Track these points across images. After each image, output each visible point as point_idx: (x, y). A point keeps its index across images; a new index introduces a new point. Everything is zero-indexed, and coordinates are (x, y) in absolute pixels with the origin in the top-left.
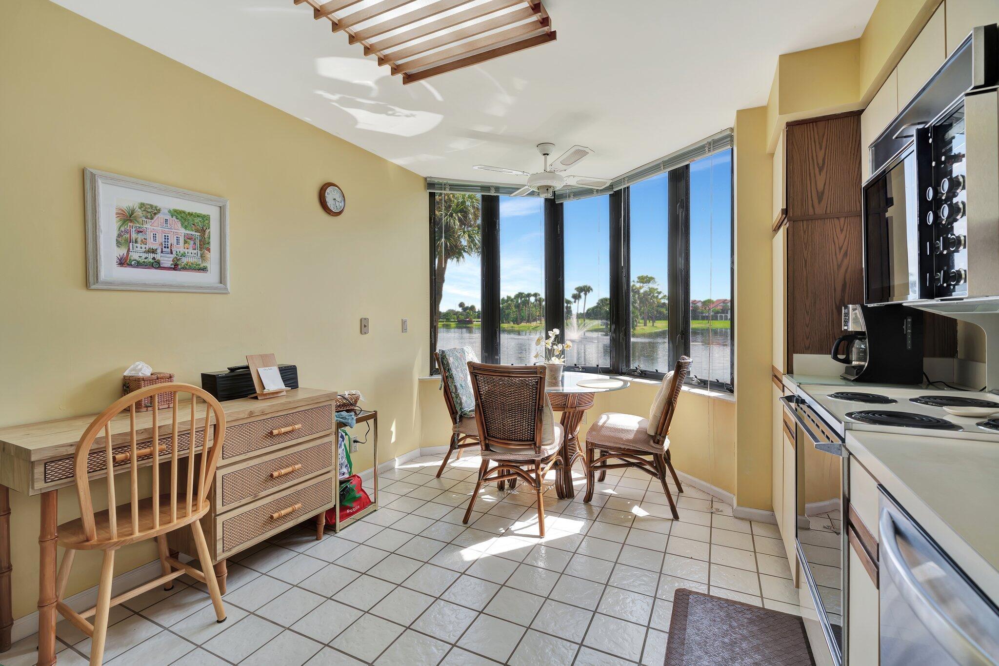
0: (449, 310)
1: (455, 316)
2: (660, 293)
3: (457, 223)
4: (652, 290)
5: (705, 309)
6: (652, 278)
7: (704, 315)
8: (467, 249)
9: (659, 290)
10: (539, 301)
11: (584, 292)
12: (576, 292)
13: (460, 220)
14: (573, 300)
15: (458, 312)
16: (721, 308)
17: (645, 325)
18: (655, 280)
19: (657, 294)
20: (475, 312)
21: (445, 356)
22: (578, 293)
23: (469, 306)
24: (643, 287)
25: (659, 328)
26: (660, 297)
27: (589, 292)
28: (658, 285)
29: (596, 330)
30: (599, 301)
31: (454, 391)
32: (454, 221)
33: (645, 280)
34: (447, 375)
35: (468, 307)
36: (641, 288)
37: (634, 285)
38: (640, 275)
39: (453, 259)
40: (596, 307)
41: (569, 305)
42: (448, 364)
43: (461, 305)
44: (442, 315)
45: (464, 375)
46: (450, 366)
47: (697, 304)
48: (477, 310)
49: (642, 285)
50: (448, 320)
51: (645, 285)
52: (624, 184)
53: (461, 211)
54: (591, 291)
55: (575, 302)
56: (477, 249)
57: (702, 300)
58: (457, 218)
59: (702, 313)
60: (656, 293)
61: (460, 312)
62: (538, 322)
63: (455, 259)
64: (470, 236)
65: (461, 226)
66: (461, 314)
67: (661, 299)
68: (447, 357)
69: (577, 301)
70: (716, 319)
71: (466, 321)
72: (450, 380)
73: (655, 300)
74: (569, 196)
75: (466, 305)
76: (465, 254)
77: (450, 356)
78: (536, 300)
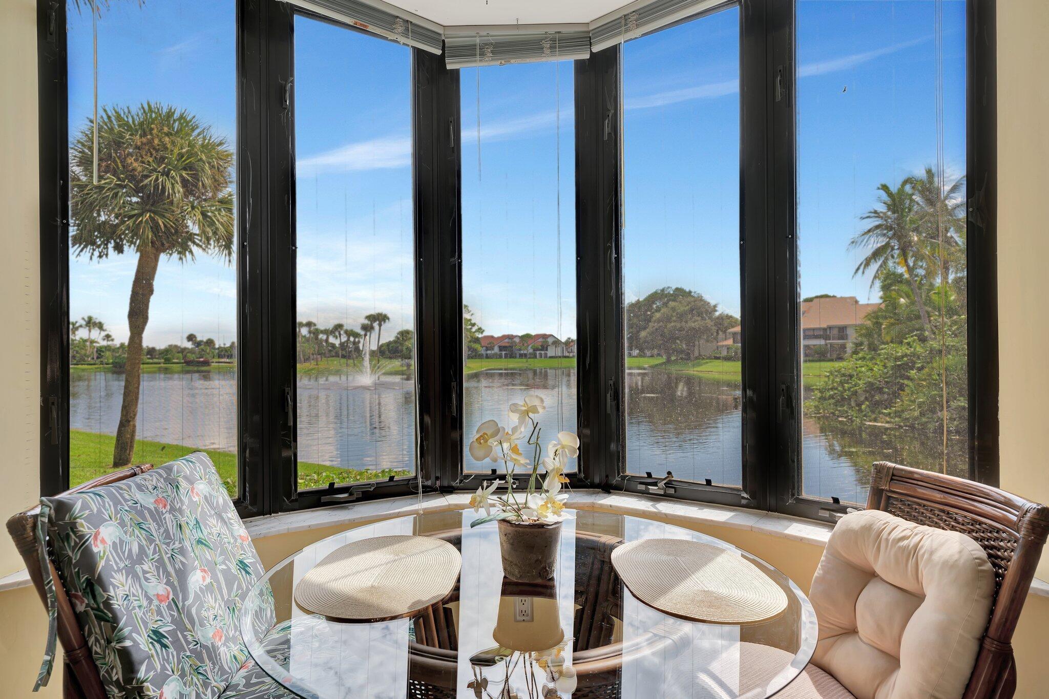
0: (170, 346)
1: (180, 355)
2: (474, 325)
3: (179, 188)
5: (523, 345)
7: (522, 352)
8: (197, 239)
10: (314, 333)
11: (378, 322)
12: (367, 322)
13: (185, 183)
14: (363, 333)
15: (185, 349)
16: (540, 344)
19: (470, 327)
20: (215, 349)
21: (73, 526)
22: (369, 323)
23: (205, 340)
25: (473, 369)
26: (474, 329)
27: (385, 322)
28: (472, 314)
29: (396, 373)
30: (398, 334)
31: (117, 674)
32: (173, 184)
34: (81, 608)
35: (201, 341)
39: (171, 255)
40: (395, 342)
41: (357, 340)
42: (88, 560)
43: (191, 338)
44: (158, 353)
45: (174, 579)
46: (101, 564)
47: (515, 339)
48: (217, 346)
50: (168, 361)
52: (627, 31)
53: (188, 167)
54: (387, 321)
55: (365, 335)
56: (218, 241)
57: (520, 334)
58: (178, 179)
59: (520, 350)
60: (470, 325)
61: (188, 349)
62: (313, 363)
63: (175, 256)
64: (204, 214)
65: (186, 196)
66: (191, 351)
67: (475, 332)
68: (84, 527)
69: (368, 334)
70: (535, 357)
71: (199, 362)
72: (96, 630)
74: (482, 54)
75: (199, 339)
76: (194, 249)
77: (97, 521)
78: (310, 332)
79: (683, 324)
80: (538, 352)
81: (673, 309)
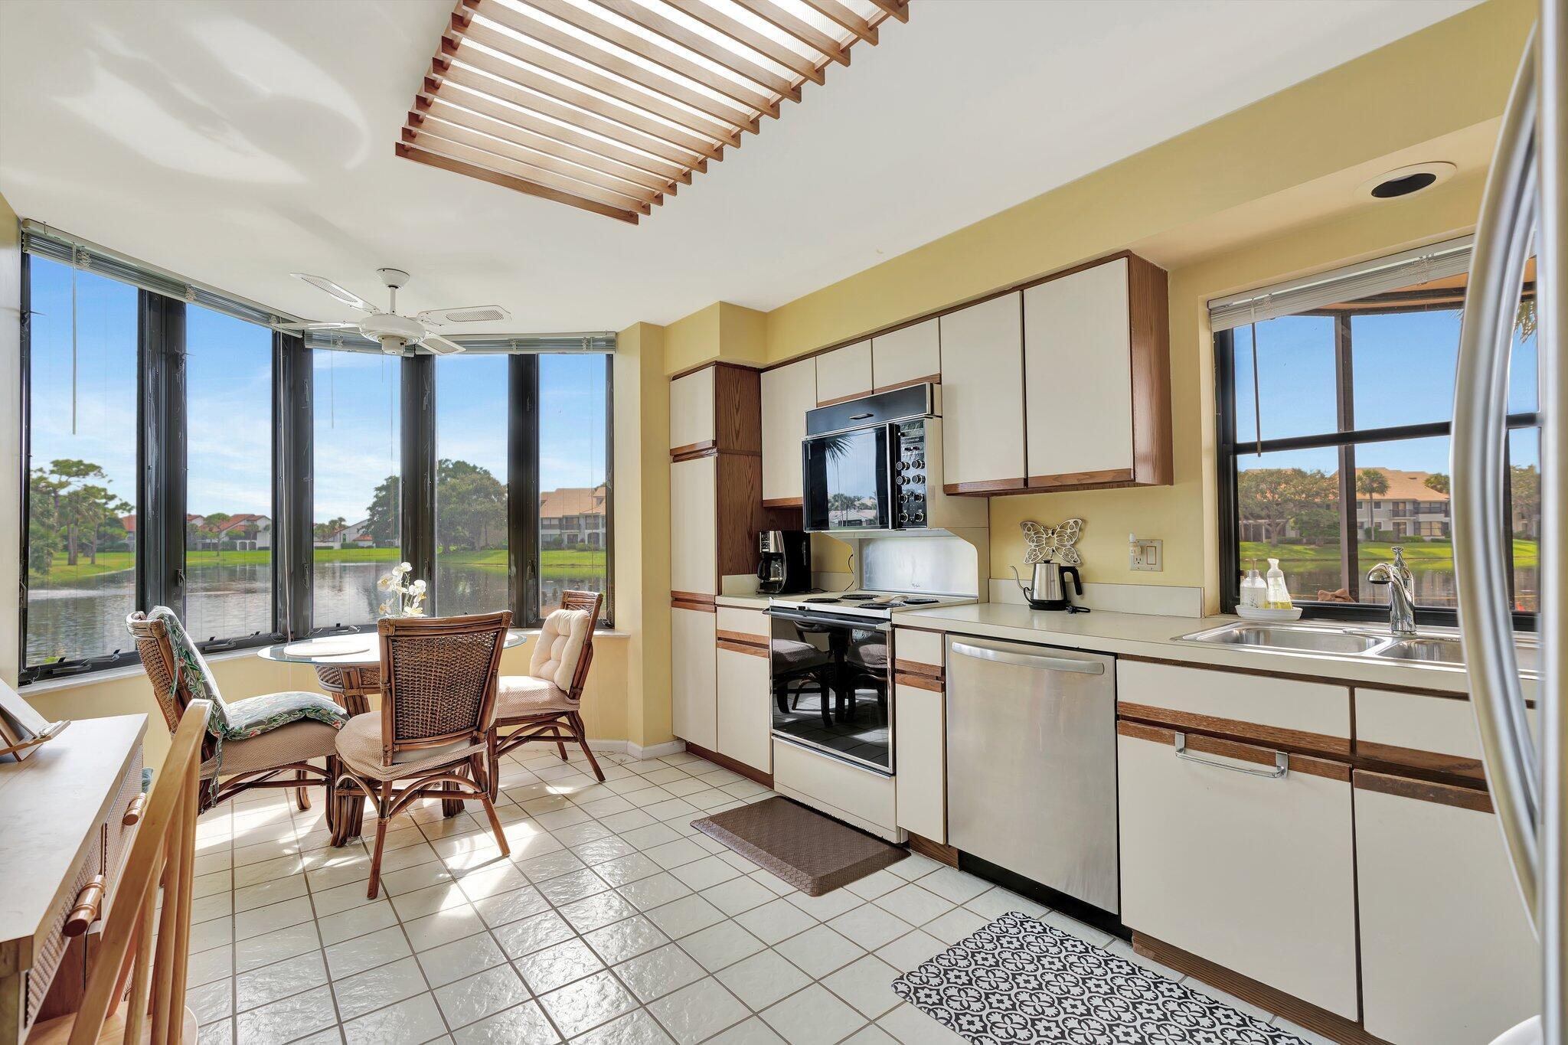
2: (113, 497)
4: (90, 491)
5: (211, 530)
6: (92, 468)
7: (208, 541)
9: (110, 493)
16: (243, 529)
17: (72, 562)
18: (102, 471)
19: (105, 500)
24: (67, 484)
25: (111, 567)
26: (111, 505)
28: (110, 481)
33: (74, 469)
36: (62, 485)
37: (41, 479)
38: (61, 458)
49: (64, 478)
51: (72, 479)
57: (204, 514)
59: (204, 537)
60: (103, 497)
67: (116, 509)
70: (233, 548)
73: (101, 512)
79: (466, 506)
80: (238, 542)
81: (453, 488)
